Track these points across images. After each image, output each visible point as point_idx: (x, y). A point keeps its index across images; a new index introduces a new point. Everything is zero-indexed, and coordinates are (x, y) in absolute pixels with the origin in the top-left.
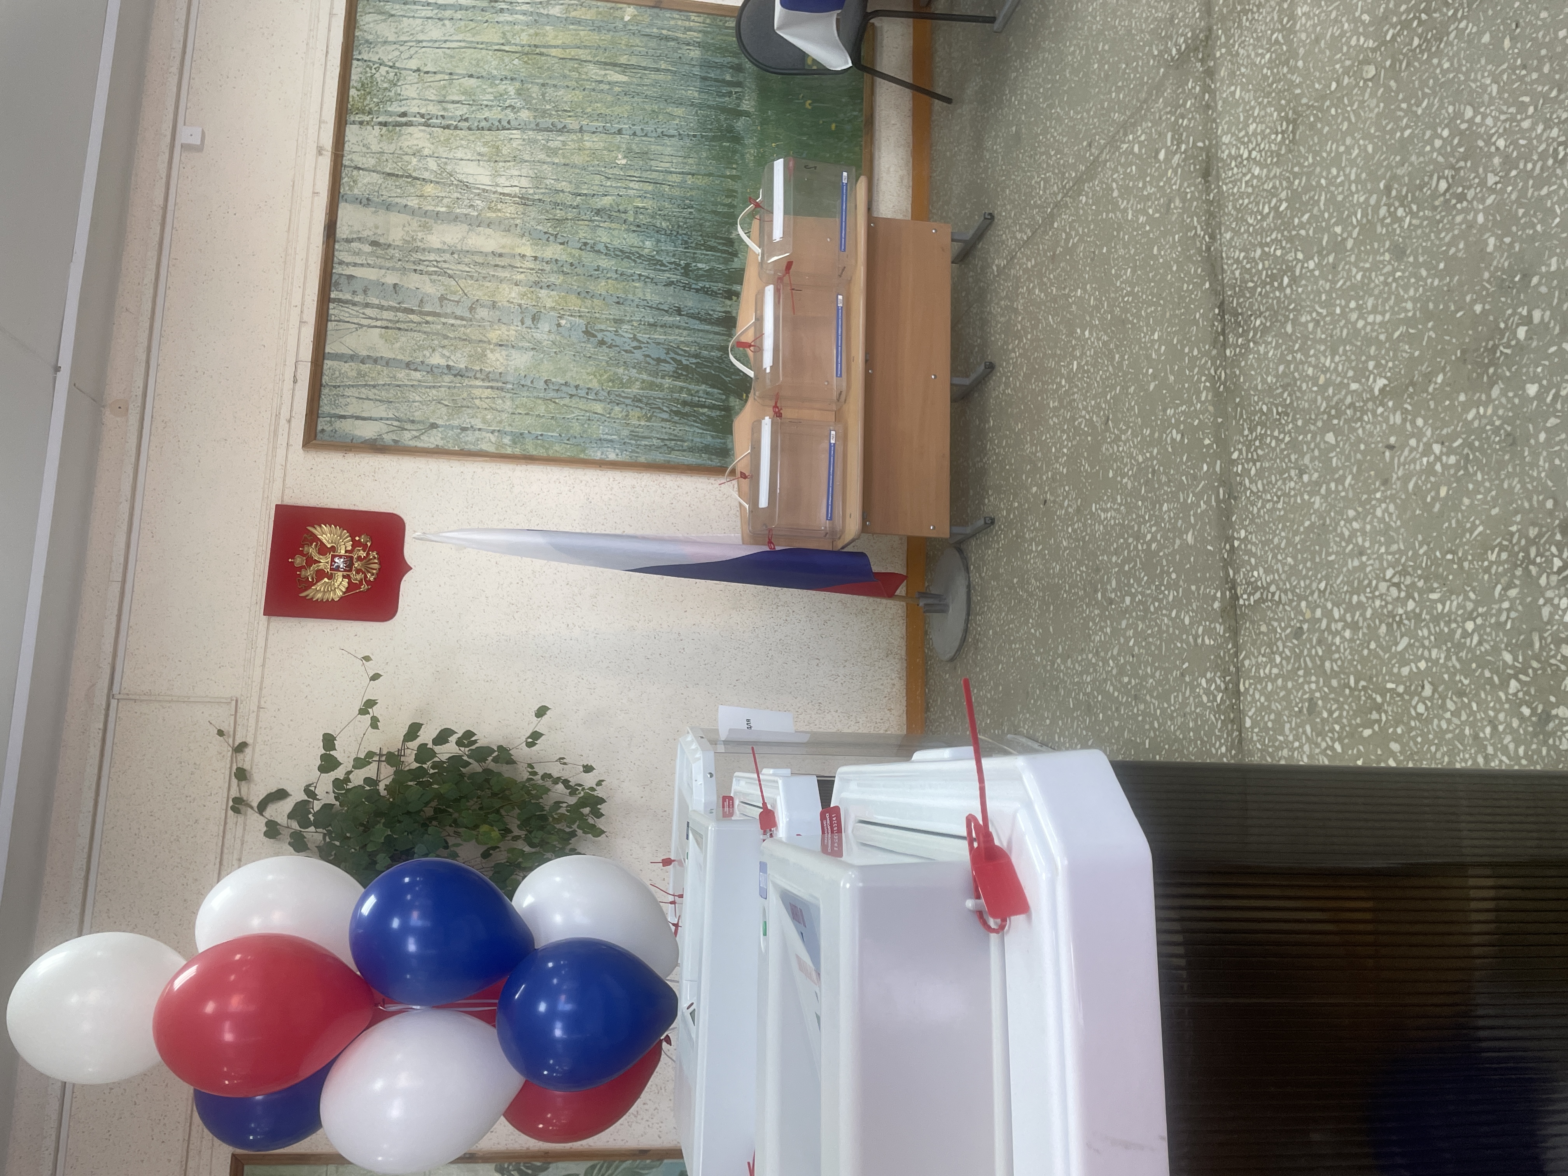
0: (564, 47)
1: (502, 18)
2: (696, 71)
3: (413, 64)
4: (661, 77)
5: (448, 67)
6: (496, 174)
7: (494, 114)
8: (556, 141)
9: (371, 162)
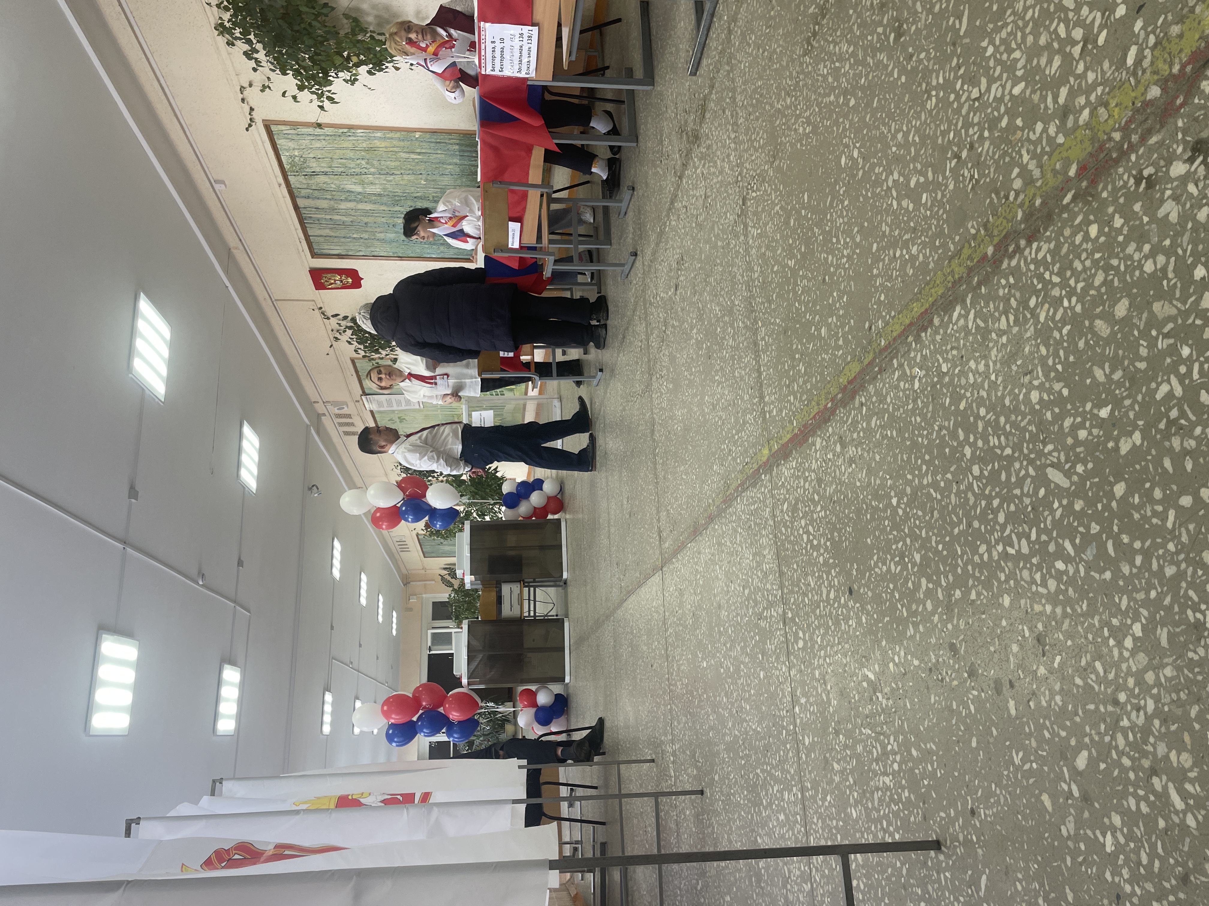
0: (386, 147)
1: (350, 138)
2: (457, 153)
3: (312, 155)
4: (439, 156)
5: (330, 156)
6: (364, 188)
7: (358, 170)
8: (391, 178)
9: (305, 186)
